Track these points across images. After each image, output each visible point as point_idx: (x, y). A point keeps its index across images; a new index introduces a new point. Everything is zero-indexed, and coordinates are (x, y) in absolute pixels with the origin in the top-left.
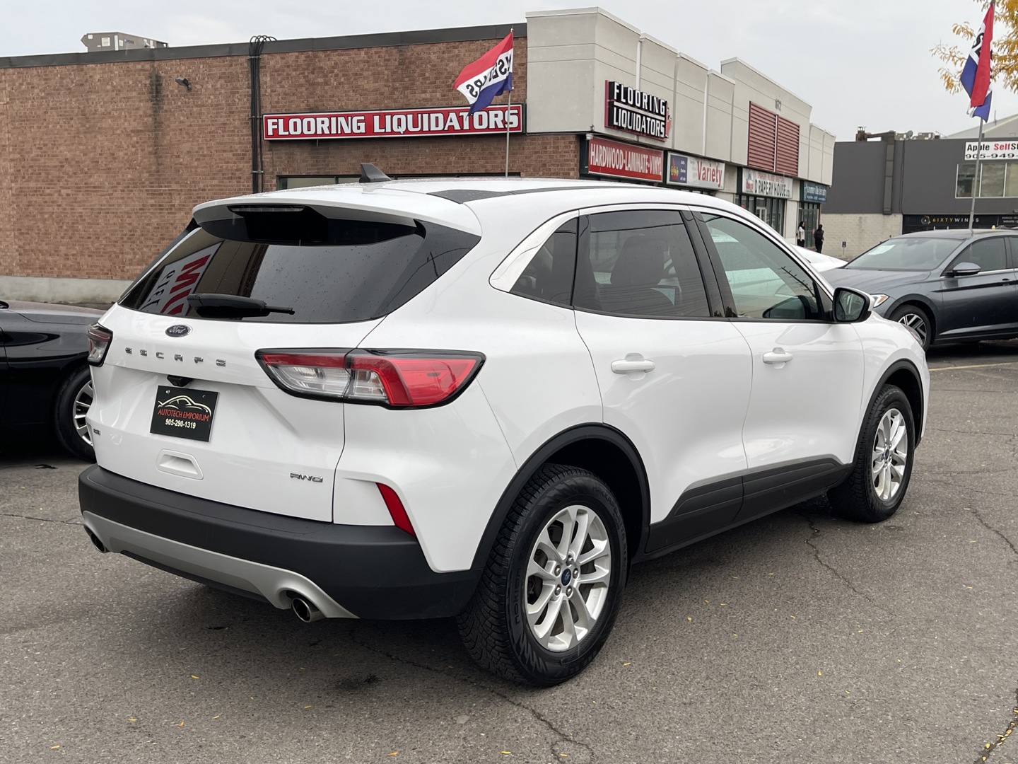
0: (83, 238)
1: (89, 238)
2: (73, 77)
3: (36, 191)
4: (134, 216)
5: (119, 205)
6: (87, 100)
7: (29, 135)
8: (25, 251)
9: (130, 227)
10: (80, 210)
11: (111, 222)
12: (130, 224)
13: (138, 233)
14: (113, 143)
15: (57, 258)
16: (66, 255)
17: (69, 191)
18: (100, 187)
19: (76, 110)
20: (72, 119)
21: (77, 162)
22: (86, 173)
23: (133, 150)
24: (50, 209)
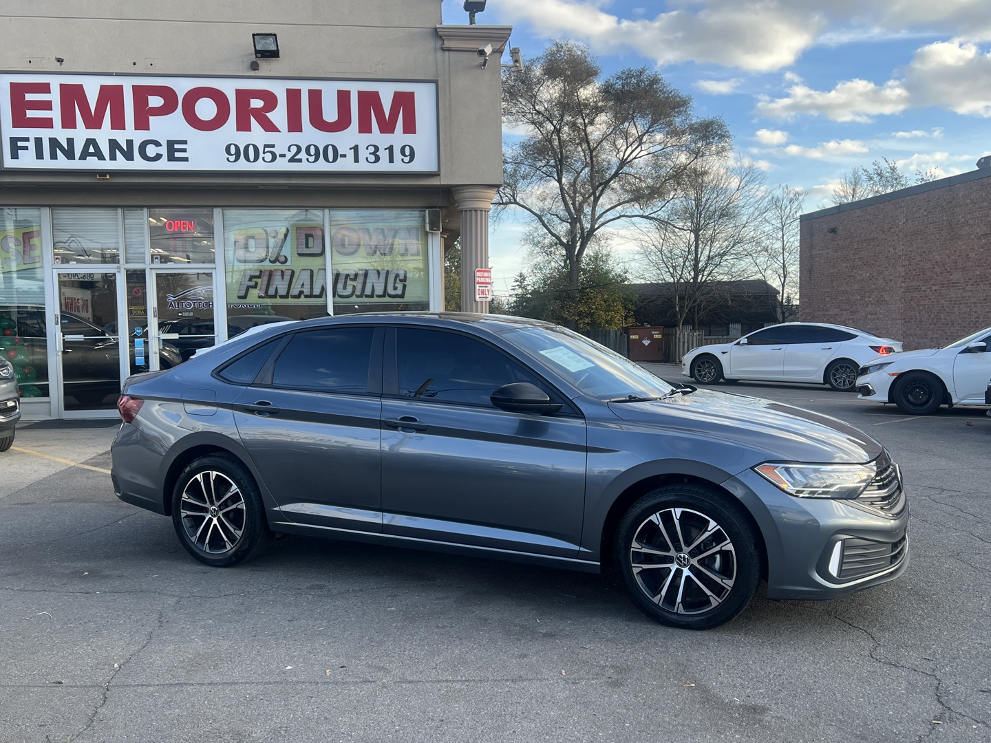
0: (943, 324)
1: (947, 324)
2: (945, 197)
3: (916, 289)
4: (979, 305)
5: (969, 297)
6: (953, 213)
7: (915, 246)
8: (907, 335)
9: (975, 315)
10: (943, 302)
11: (963, 310)
12: (975, 312)
13: (981, 320)
14: (968, 246)
15: (926, 340)
16: (932, 338)
17: (936, 287)
18: (957, 283)
19: (945, 223)
20: (942, 230)
21: (943, 264)
22: (948, 272)
23: (982, 250)
24: (922, 302)
